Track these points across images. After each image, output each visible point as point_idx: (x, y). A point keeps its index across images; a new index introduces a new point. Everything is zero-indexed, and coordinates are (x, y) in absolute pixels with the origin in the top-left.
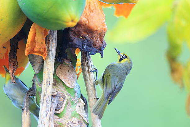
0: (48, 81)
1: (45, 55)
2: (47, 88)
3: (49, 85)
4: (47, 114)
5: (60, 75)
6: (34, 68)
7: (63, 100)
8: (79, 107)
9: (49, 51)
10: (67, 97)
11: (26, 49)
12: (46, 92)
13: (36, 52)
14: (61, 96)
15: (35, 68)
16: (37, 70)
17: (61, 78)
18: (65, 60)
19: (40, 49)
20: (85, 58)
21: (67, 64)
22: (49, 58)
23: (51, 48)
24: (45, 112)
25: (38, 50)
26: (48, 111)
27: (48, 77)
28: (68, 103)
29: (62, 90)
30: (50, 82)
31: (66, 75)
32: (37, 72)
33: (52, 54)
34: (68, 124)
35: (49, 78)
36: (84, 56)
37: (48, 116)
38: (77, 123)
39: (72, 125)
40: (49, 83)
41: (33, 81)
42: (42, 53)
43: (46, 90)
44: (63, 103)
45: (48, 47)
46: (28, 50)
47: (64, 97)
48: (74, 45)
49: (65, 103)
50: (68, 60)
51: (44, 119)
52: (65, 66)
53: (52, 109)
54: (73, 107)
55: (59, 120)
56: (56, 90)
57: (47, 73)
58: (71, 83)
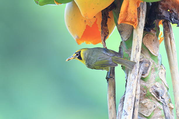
0: (137, 48)
1: (136, 25)
2: (136, 54)
3: (138, 51)
4: (135, 77)
5: (147, 43)
6: (122, 36)
7: (149, 66)
8: (162, 73)
9: (139, 21)
10: (152, 63)
11: (120, 18)
12: (135, 58)
13: (127, 22)
14: (147, 62)
15: (124, 36)
16: (125, 38)
17: (148, 46)
18: (151, 30)
19: (132, 19)
20: (168, 30)
21: (153, 34)
22: (139, 28)
23: (141, 19)
24: (134, 76)
25: (130, 20)
26: (136, 75)
27: (137, 45)
28: (152, 69)
29: (147, 57)
30: (139, 48)
31: (151, 44)
32: (126, 40)
33: (142, 24)
34: (152, 88)
35: (139, 45)
36: (167, 28)
37: (136, 80)
38: (160, 88)
39: (155, 89)
40: (138, 50)
41: (120, 48)
42: (133, 23)
43: (136, 56)
44: (148, 69)
45: (139, 17)
46: (121, 19)
47: (149, 63)
48: (163, 17)
49: (150, 69)
50: (154, 30)
51: (132, 82)
52: (151, 36)
53: (139, 73)
54: (156, 73)
55: (144, 84)
56: (142, 57)
57: (136, 41)
58: (155, 51)
